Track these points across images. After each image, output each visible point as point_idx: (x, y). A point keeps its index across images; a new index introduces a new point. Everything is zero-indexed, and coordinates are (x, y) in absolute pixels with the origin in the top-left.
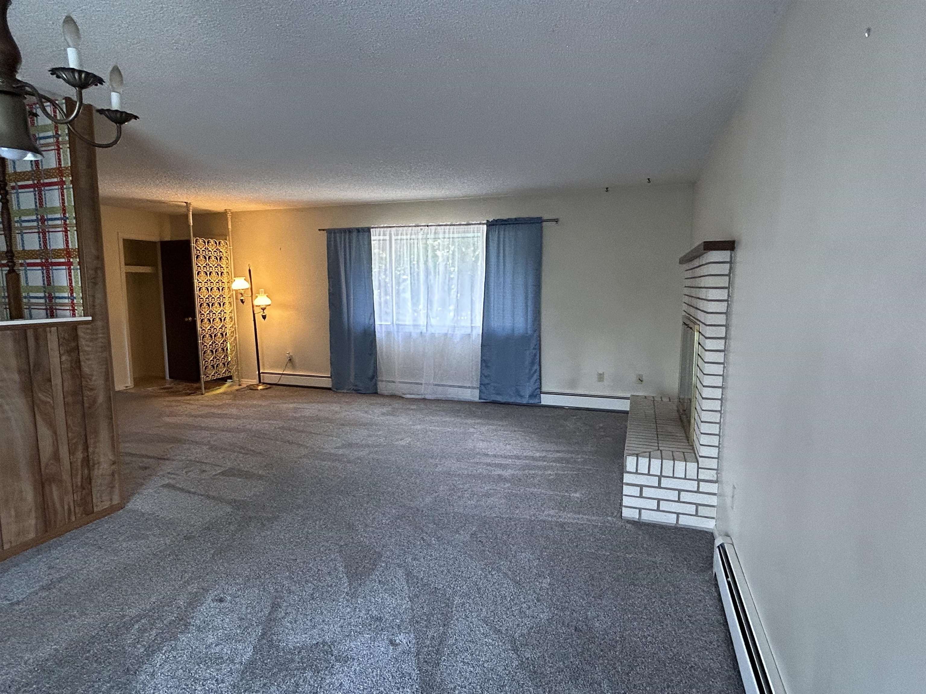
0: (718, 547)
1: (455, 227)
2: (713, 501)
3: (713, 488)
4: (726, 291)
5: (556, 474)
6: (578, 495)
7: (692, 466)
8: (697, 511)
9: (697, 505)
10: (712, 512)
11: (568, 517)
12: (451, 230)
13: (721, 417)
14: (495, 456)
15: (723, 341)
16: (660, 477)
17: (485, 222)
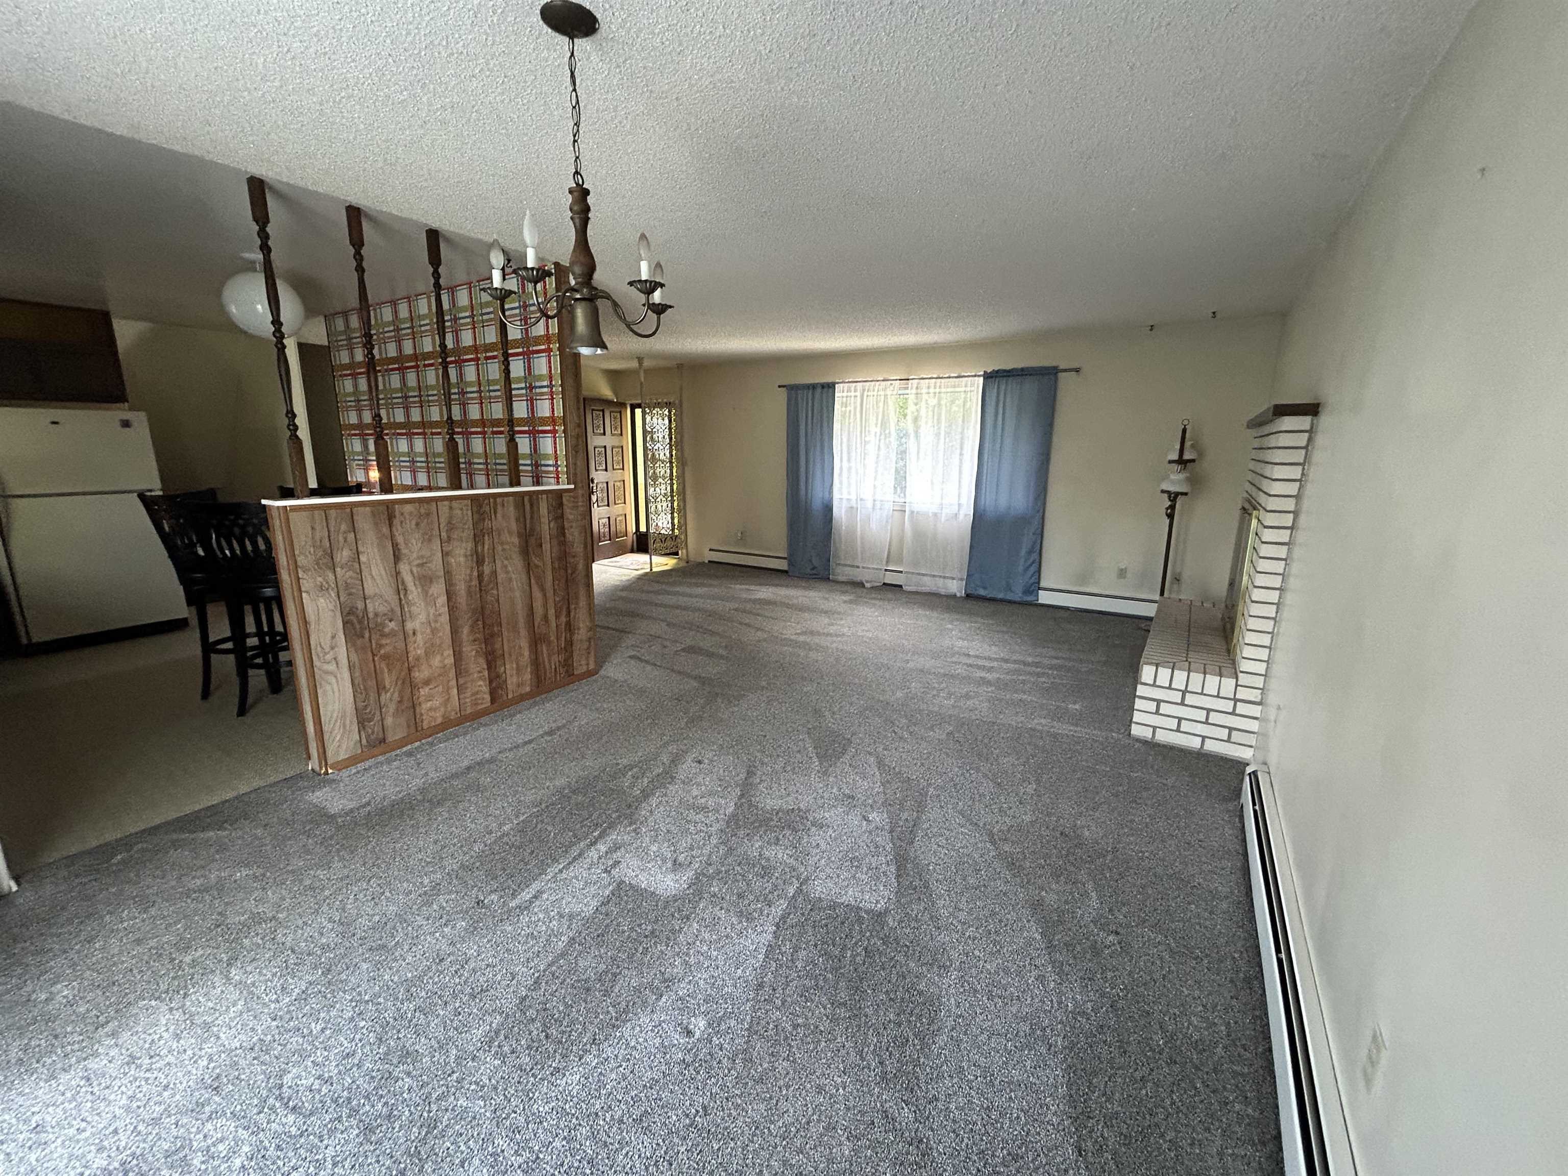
0: (1250, 774)
1: (943, 380)
2: (1254, 726)
3: (1256, 711)
4: (1301, 467)
5: (1052, 683)
6: (1077, 707)
7: (1228, 684)
8: (1230, 735)
9: (1231, 729)
10: (1252, 740)
11: (1063, 728)
12: (938, 385)
13: (1275, 625)
14: (977, 657)
15: (1289, 532)
16: (1184, 692)
17: (982, 373)
